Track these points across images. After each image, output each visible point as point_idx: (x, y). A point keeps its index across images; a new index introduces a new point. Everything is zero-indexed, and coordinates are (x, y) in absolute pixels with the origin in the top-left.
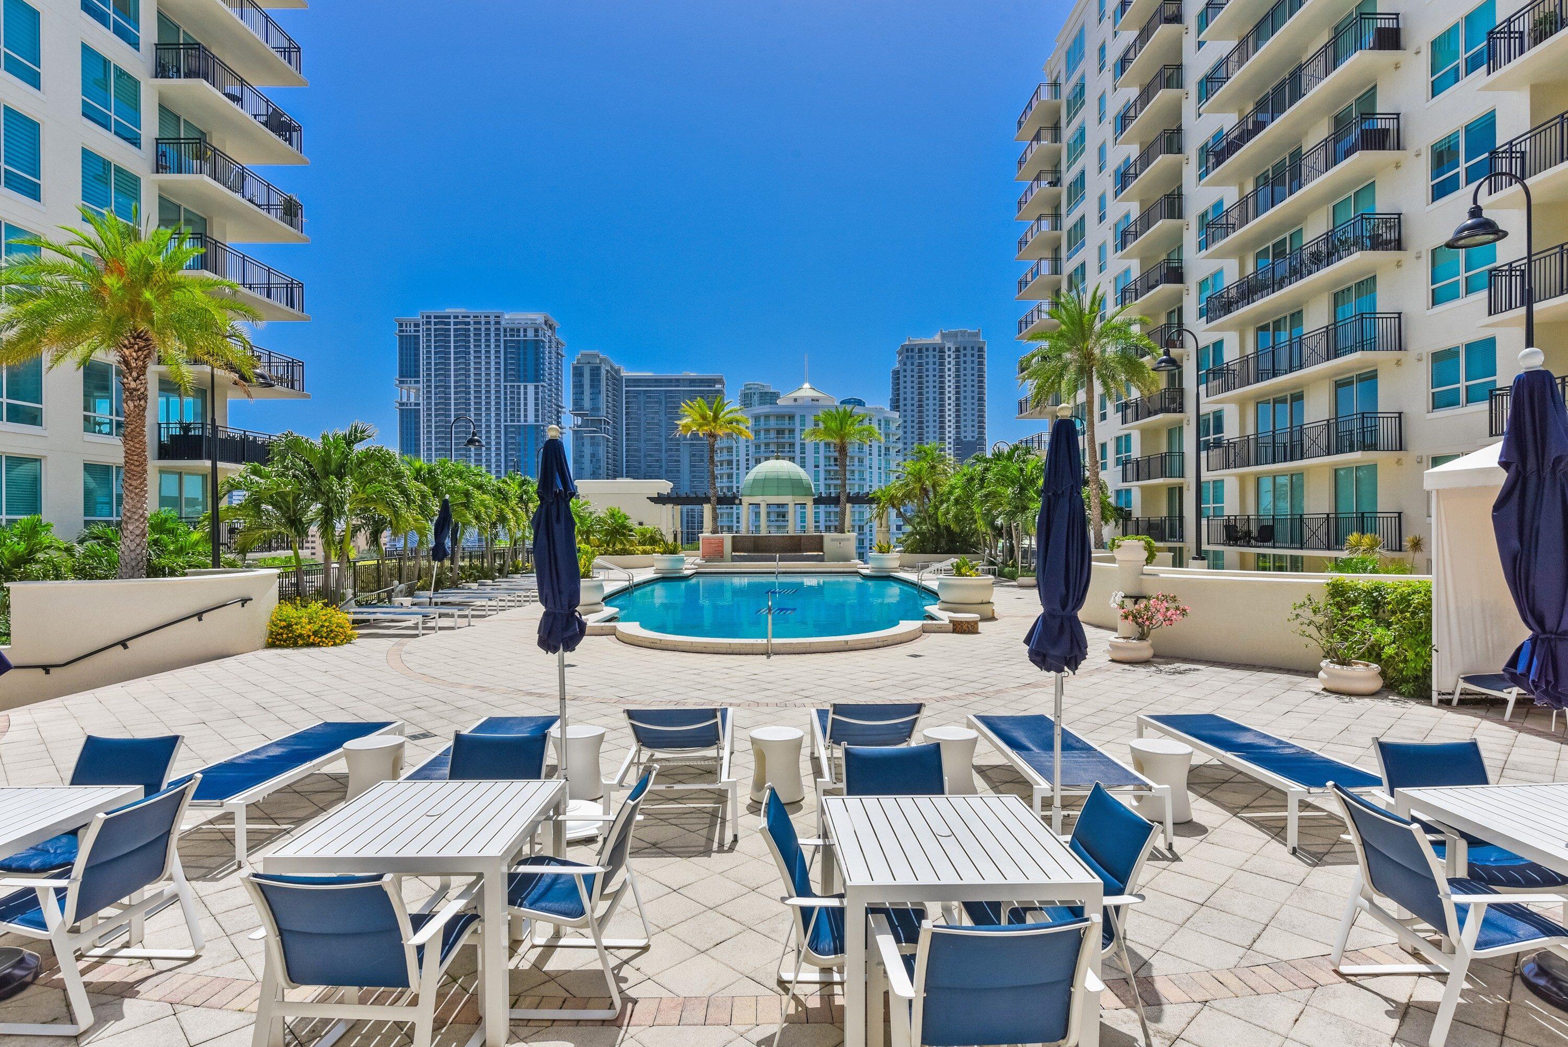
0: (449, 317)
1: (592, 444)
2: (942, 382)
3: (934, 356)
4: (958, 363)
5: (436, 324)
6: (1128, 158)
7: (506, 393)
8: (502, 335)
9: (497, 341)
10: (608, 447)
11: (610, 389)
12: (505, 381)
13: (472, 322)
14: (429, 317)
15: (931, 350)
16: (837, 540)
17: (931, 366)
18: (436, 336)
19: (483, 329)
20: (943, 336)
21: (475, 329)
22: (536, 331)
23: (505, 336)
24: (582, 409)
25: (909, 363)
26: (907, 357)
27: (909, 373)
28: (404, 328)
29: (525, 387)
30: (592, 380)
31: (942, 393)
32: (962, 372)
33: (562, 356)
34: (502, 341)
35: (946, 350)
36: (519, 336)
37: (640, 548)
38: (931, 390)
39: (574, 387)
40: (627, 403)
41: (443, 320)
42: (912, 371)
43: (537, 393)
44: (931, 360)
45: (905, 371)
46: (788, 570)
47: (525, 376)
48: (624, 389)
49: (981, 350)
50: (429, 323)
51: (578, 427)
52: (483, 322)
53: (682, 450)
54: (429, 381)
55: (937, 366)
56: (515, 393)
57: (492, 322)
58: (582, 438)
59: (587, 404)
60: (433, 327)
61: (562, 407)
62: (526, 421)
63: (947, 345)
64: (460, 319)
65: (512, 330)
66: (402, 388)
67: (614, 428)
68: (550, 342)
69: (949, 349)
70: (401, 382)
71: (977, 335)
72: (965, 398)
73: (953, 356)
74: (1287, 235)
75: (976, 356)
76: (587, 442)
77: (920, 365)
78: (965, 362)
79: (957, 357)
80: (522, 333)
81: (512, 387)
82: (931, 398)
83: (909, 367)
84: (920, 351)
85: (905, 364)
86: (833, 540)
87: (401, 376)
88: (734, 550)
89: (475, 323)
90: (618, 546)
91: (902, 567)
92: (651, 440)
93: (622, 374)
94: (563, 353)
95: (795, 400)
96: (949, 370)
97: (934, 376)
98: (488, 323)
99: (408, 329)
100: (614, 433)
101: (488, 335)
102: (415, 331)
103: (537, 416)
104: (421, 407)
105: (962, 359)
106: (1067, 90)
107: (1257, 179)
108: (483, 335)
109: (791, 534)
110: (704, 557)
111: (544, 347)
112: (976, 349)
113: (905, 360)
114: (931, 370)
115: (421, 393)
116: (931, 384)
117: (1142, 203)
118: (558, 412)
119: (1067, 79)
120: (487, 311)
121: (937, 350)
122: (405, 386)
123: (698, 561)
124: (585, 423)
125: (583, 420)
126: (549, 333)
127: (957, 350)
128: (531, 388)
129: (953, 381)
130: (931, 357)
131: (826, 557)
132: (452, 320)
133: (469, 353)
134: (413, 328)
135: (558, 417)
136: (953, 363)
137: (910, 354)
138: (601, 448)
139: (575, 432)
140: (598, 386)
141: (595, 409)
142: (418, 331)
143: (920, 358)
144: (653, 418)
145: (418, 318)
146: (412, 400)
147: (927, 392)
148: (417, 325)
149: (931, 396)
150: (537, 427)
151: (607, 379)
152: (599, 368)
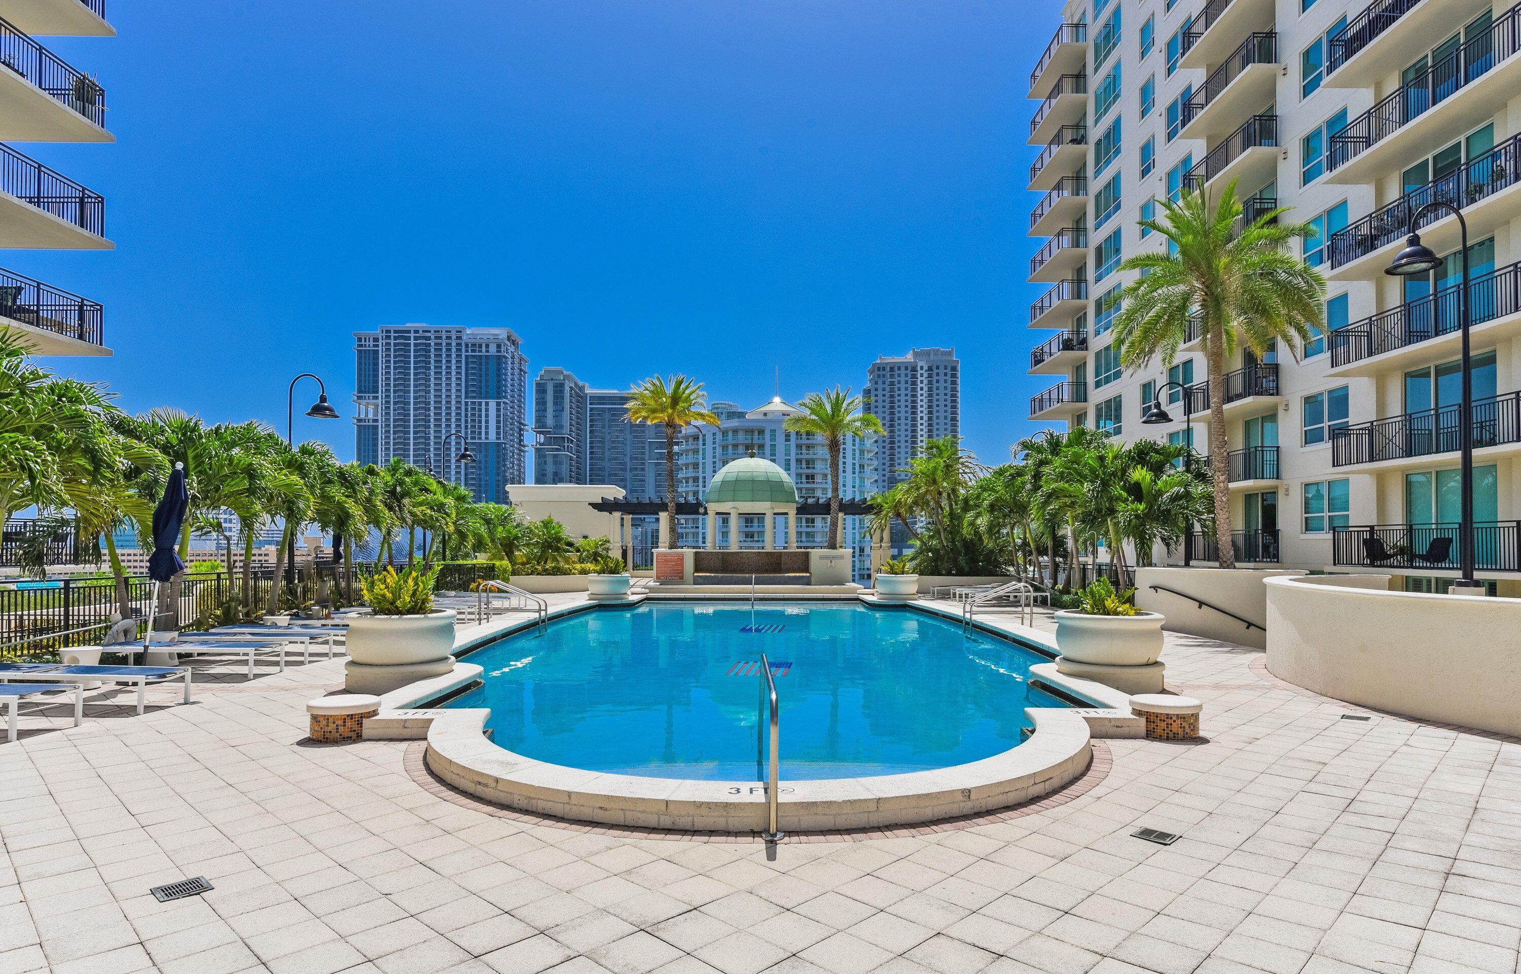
0: (409, 332)
1: (555, 463)
2: (914, 402)
3: (906, 375)
4: (930, 383)
5: (395, 338)
6: (1190, 87)
7: (466, 410)
8: (463, 350)
9: (459, 356)
10: (571, 465)
11: (574, 406)
12: (466, 397)
13: (433, 337)
14: (388, 331)
15: (903, 369)
16: (827, 557)
17: (903, 386)
18: (395, 351)
19: (444, 344)
20: (916, 354)
21: (436, 344)
22: (499, 346)
23: (467, 351)
24: (545, 426)
25: (880, 382)
26: (879, 376)
27: (880, 393)
28: (363, 342)
29: (487, 404)
30: (555, 397)
31: (914, 413)
32: (935, 392)
33: (525, 373)
34: (463, 357)
35: (919, 368)
36: (481, 351)
37: (578, 566)
38: (903, 409)
39: (537, 404)
40: (591, 421)
41: (403, 334)
42: (884, 390)
43: (498, 410)
44: (903, 379)
45: (876, 390)
46: (767, 595)
47: (487, 392)
48: (589, 406)
49: (954, 369)
50: (388, 337)
51: (541, 444)
52: (444, 337)
53: (647, 468)
54: (388, 396)
55: (908, 385)
56: (476, 409)
57: (454, 337)
58: (545, 456)
59: (550, 421)
60: (392, 342)
61: (524, 425)
62: (487, 438)
63: (920, 364)
64: (421, 334)
65: (474, 345)
66: (360, 404)
67: (578, 446)
68: (513, 358)
69: (922, 368)
70: (359, 398)
71: (950, 354)
72: (938, 417)
73: (926, 375)
74: (1462, 139)
75: (949, 375)
76: (550, 461)
77: (892, 384)
78: (938, 381)
79: (930, 376)
80: (484, 349)
81: (473, 403)
82: (903, 418)
83: (880, 386)
84: (892, 369)
85: (876, 383)
86: (822, 558)
87: (360, 391)
88: (697, 570)
89: (436, 338)
90: (550, 565)
91: (923, 592)
92: (615, 459)
93: (587, 392)
94: (526, 370)
95: (765, 414)
96: (922, 389)
97: (906, 395)
98: (449, 338)
99: (367, 343)
100: (578, 451)
101: (449, 350)
102: (374, 346)
103: (498, 433)
104: (379, 424)
105: (935, 378)
106: (1094, 29)
107: (1405, 74)
108: (444, 350)
109: (769, 549)
110: (658, 578)
111: (506, 363)
112: (949, 368)
113: (876, 379)
114: (903, 389)
115: (380, 410)
116: (903, 404)
117: (1209, 139)
118: (521, 430)
119: (1096, 18)
120: (448, 327)
121: (910, 368)
122: (363, 402)
123: (652, 584)
124: (548, 441)
125: (545, 437)
126: (512, 349)
127: (930, 369)
128: (492, 404)
129: (925, 400)
130: (903, 375)
131: (813, 579)
132: (412, 335)
133: (429, 368)
134: (372, 343)
135: (521, 435)
136: (925, 382)
137: (881, 373)
138: (564, 467)
139: (537, 450)
140: (562, 404)
141: (558, 426)
142: (377, 346)
143: (892, 376)
144: (618, 437)
145: (378, 332)
146: (371, 416)
147: (899, 412)
148: (376, 340)
149: (903, 415)
150: (498, 445)
151: (571, 396)
152: (562, 385)
